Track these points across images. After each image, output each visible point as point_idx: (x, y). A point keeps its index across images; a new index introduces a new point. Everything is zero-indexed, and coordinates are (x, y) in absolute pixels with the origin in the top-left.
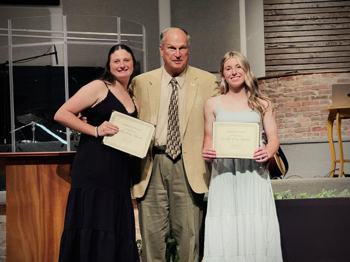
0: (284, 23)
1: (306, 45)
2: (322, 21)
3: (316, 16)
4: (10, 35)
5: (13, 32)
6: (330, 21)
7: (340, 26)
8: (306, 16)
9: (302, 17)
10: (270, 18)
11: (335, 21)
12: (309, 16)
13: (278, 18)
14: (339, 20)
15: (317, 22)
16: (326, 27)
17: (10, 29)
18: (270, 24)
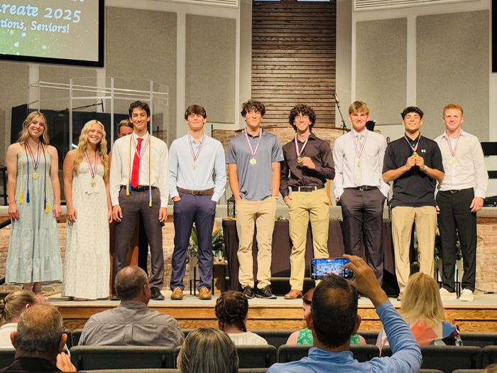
0: (266, 87)
1: (281, 104)
2: (293, 88)
3: (289, 84)
4: (71, 89)
5: (73, 87)
6: (299, 88)
7: (306, 92)
8: (282, 84)
9: (279, 84)
10: (256, 83)
11: (303, 88)
12: (284, 84)
13: (262, 83)
14: (305, 88)
15: (290, 88)
16: (296, 92)
17: (71, 85)
18: (256, 88)
